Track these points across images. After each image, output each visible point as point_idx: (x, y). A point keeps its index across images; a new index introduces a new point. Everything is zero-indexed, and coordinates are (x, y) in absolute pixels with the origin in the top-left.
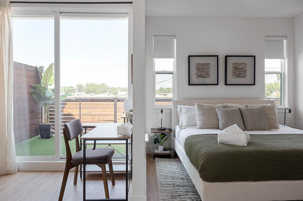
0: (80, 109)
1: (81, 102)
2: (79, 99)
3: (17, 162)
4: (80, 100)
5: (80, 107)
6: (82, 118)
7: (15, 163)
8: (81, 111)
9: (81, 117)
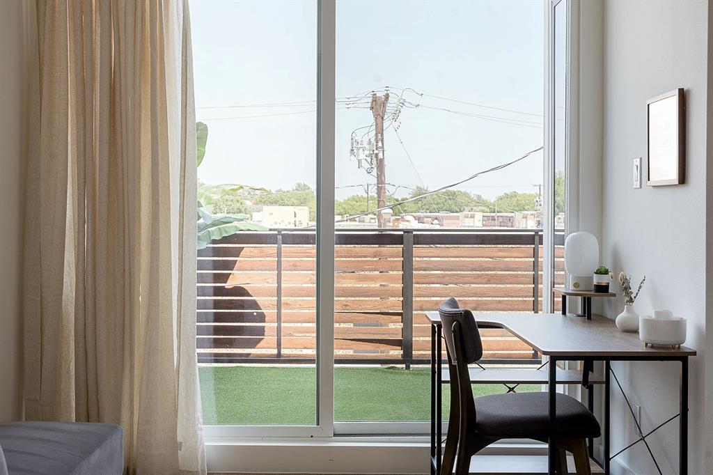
0: (279, 269)
1: (283, 245)
2: (276, 232)
3: (206, 444)
4: (280, 237)
5: (279, 262)
6: (287, 304)
7: (203, 446)
8: (283, 278)
9: (283, 299)
